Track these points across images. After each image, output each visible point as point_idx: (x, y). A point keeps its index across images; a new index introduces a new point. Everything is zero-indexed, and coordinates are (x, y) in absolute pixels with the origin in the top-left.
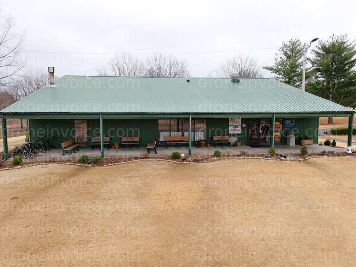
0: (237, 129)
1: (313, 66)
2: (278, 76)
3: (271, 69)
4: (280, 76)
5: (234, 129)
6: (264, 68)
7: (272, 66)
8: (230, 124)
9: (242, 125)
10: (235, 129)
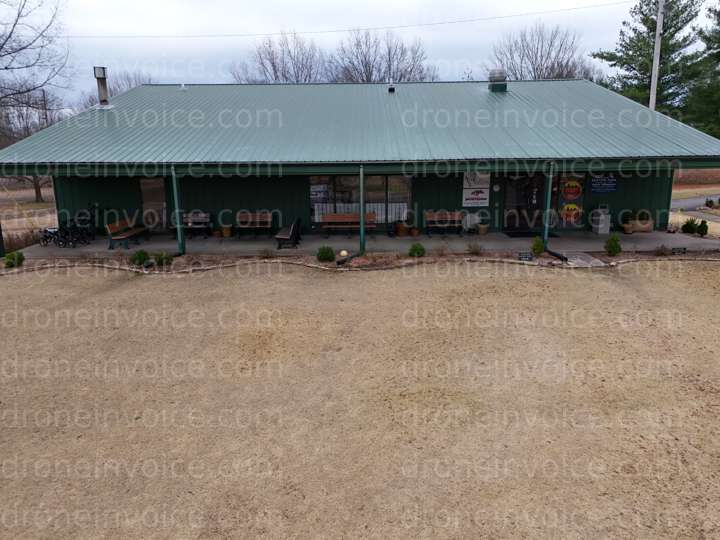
0: (480, 195)
1: (709, 48)
2: (627, 73)
3: (610, 57)
4: (631, 74)
5: (473, 196)
6: (595, 56)
7: (613, 51)
8: (466, 184)
9: (491, 189)
10: (476, 196)
